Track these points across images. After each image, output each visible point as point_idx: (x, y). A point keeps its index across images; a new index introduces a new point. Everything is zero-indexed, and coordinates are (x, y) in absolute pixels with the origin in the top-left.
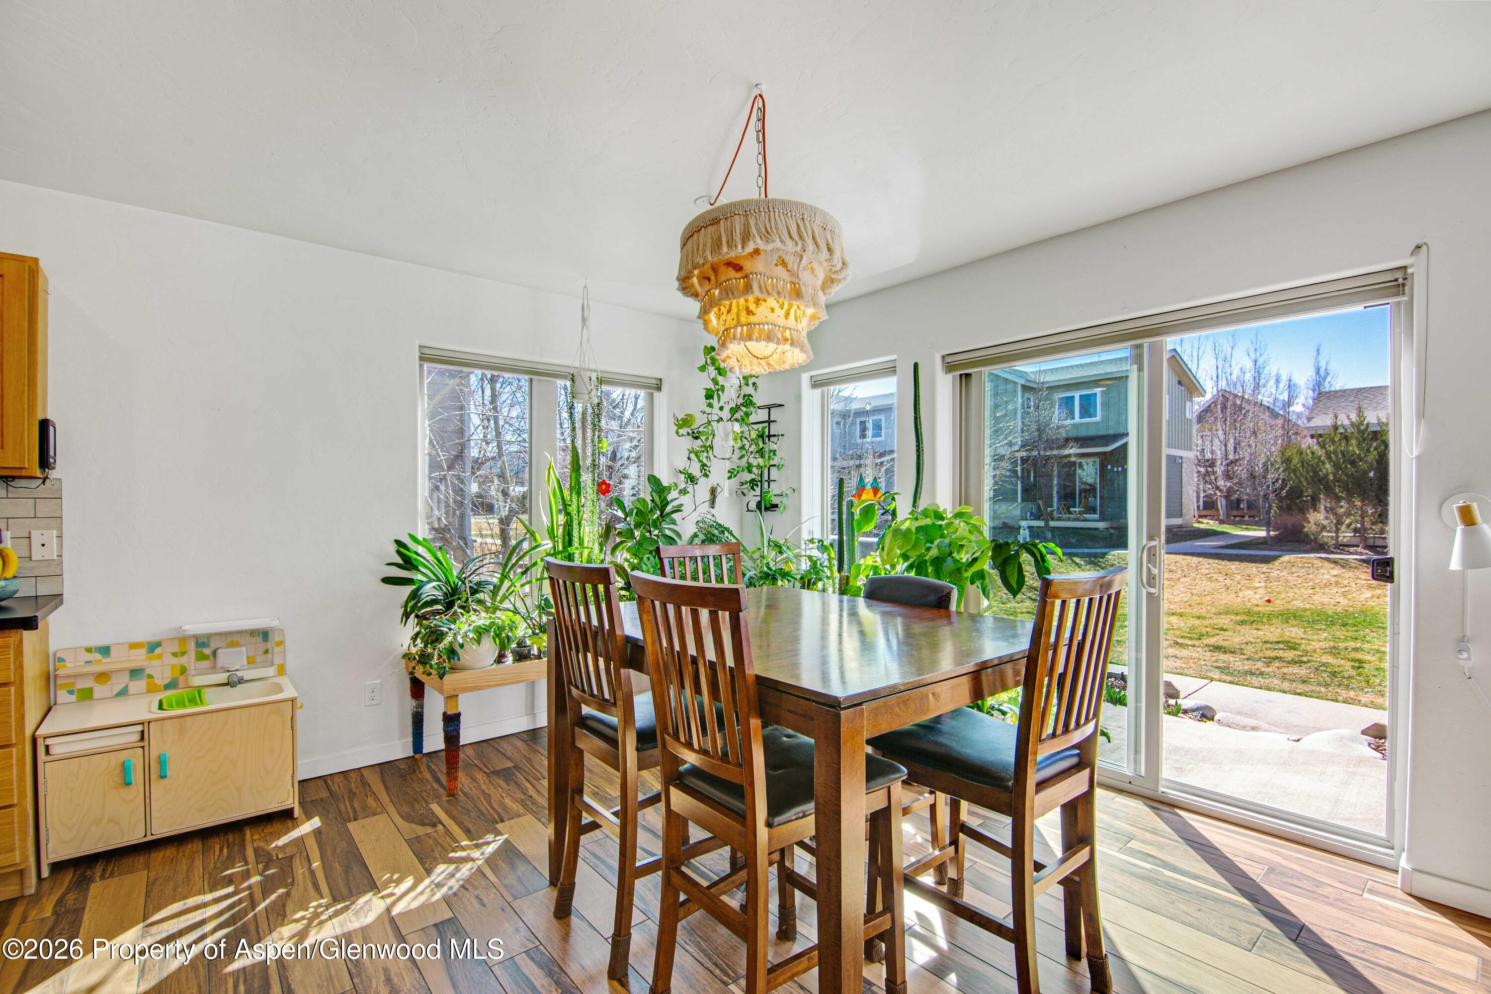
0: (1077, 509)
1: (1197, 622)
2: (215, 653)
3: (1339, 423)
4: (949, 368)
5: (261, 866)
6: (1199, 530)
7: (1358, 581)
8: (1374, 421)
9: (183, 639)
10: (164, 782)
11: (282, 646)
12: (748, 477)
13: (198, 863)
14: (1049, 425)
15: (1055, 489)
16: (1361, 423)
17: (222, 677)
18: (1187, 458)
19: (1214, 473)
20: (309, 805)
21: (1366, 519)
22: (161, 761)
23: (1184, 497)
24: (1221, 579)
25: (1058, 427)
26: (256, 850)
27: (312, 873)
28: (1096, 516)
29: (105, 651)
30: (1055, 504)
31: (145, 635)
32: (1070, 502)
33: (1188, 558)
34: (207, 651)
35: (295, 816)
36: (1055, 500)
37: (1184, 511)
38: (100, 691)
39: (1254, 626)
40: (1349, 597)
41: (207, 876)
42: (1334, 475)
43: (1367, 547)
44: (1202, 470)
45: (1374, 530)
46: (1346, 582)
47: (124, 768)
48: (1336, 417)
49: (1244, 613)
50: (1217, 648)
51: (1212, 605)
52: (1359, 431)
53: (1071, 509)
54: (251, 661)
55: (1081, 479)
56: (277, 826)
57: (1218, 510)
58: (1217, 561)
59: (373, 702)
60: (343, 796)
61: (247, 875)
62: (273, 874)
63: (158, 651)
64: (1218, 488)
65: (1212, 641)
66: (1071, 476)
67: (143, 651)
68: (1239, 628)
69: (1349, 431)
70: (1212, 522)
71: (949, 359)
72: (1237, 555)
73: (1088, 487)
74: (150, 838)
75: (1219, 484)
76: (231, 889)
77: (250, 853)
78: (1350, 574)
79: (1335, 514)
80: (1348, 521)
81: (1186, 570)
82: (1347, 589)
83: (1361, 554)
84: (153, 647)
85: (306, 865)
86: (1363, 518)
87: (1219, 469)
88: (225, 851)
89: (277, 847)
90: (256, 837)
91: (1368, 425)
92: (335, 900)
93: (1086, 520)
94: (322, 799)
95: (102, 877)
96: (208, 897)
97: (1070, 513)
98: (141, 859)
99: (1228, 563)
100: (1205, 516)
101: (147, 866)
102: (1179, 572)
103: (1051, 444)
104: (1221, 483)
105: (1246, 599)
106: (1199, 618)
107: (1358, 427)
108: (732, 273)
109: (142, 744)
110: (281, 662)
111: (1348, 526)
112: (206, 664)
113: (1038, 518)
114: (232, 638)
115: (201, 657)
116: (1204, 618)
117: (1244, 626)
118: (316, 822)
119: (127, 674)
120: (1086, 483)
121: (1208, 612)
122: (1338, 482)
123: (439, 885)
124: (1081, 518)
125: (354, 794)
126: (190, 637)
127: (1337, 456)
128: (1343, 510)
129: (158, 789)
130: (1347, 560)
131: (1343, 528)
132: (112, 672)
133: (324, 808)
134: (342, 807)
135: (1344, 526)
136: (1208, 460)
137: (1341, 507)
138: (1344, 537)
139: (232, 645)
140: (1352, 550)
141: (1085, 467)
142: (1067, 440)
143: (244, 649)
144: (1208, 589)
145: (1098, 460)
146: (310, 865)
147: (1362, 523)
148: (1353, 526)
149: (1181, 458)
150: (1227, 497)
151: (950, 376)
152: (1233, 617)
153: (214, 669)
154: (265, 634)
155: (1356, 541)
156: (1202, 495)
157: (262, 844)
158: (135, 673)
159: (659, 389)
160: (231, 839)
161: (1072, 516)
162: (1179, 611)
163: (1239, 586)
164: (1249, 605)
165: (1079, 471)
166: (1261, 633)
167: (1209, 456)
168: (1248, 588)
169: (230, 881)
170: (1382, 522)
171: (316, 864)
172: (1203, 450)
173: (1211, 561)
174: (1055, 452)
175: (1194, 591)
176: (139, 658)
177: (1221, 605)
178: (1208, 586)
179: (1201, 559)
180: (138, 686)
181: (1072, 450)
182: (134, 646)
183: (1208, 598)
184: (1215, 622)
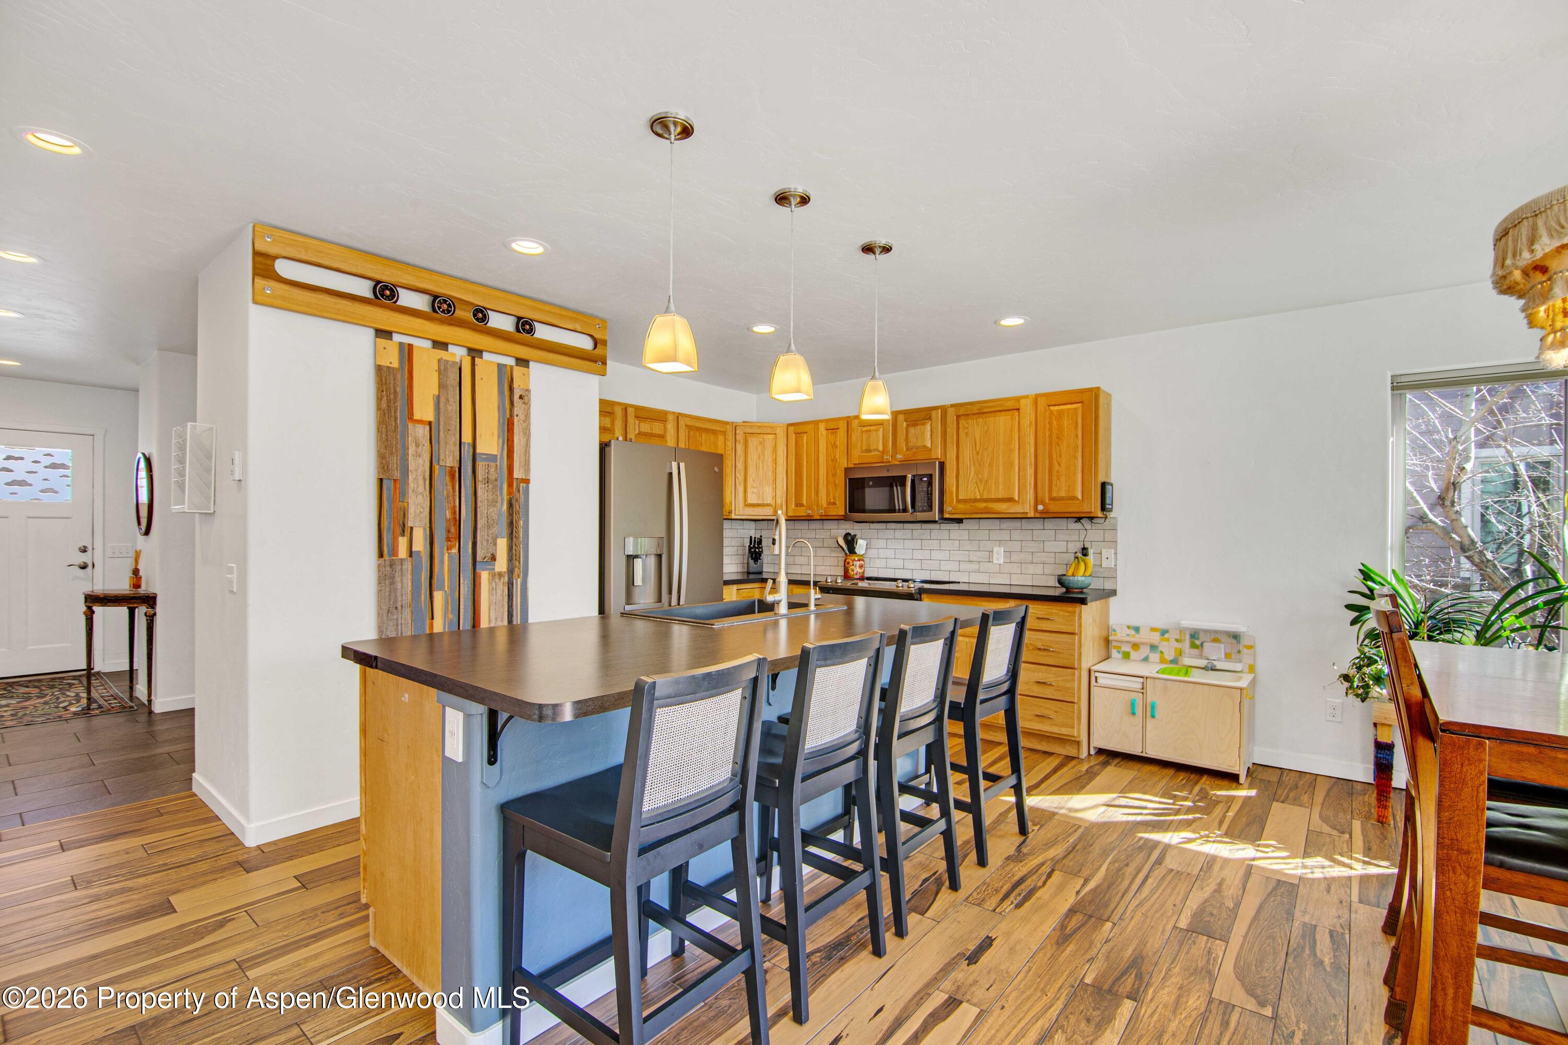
2: (1202, 644)
5: (1197, 798)
9: (1182, 630)
10: (1153, 720)
11: (1252, 650)
13: (1164, 781)
17: (1203, 663)
20: (1257, 780)
22: (1153, 707)
26: (1201, 789)
27: (1224, 816)
29: (1137, 629)
31: (1161, 625)
34: (1198, 642)
35: (1240, 782)
38: (1134, 655)
41: (1165, 788)
47: (1132, 705)
54: (1228, 656)
56: (1225, 783)
59: (1333, 719)
60: (1287, 786)
61: (1185, 799)
62: (1201, 806)
63: (1166, 636)
67: (1158, 634)
74: (1144, 755)
76: (1171, 801)
77: (1196, 789)
84: (1164, 632)
85: (1225, 810)
88: (1184, 781)
89: (1215, 794)
90: (1208, 782)
92: (1226, 834)
94: (1269, 781)
95: (1116, 765)
96: (1157, 799)
98: (1138, 766)
101: (1139, 770)
109: (1142, 691)
110: (1251, 662)
112: (1195, 652)
114: (1216, 636)
115: (1193, 646)
118: (1253, 793)
119: (1148, 647)
123: (1304, 867)
125: (1297, 788)
126: (1186, 629)
129: (1150, 724)
132: (1140, 643)
133: (1265, 786)
134: (1279, 792)
139: (1216, 640)
143: (1223, 646)
146: (1227, 812)
153: (1201, 656)
154: (1236, 637)
157: (1207, 788)
158: (1153, 647)
160: (1192, 777)
169: (1174, 797)
171: (1230, 814)
176: (1155, 638)
180: (1155, 657)
182: (1153, 629)
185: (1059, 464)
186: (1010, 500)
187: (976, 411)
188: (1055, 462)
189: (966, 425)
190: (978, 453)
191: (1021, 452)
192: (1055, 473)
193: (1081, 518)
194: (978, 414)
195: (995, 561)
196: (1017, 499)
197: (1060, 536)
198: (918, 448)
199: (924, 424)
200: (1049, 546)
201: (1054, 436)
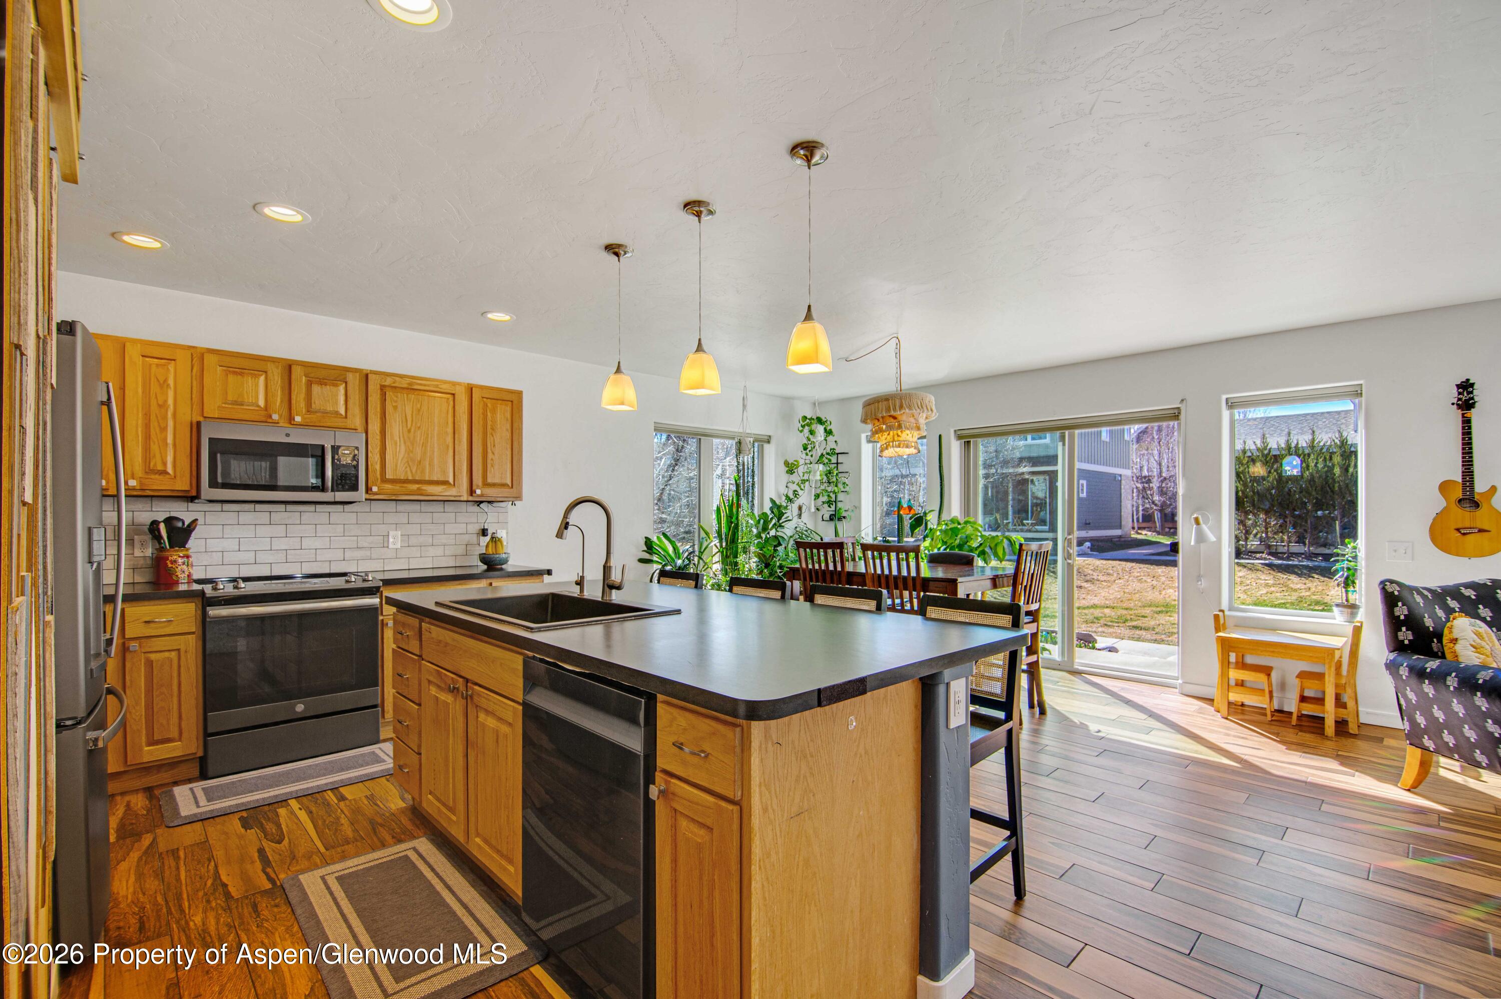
0: (1030, 522)
1: (1125, 612)
3: (1247, 448)
4: (959, 437)
6: (1136, 539)
7: (1259, 581)
8: (1275, 446)
12: (825, 499)
14: (1005, 446)
15: (1011, 503)
16: (1265, 448)
18: (1125, 476)
19: (1151, 489)
21: (1269, 529)
23: (1123, 511)
24: (1149, 580)
25: (1013, 449)
28: (1046, 528)
30: (1010, 517)
32: (1024, 515)
33: (1123, 563)
36: (1010, 513)
37: (1123, 523)
39: (1169, 614)
40: (1249, 593)
42: (1243, 492)
43: (1270, 554)
44: (1140, 486)
45: (1275, 539)
46: (1248, 582)
48: (1245, 442)
49: (1163, 606)
50: (1135, 627)
51: (1139, 600)
52: (1263, 455)
53: (1024, 521)
55: (1033, 493)
57: (1155, 522)
58: (1147, 566)
64: (1153, 502)
65: (1134, 623)
66: (1024, 492)
68: (1156, 615)
69: (1255, 454)
70: (1149, 533)
71: (959, 433)
72: (1163, 561)
73: (1039, 501)
75: (1154, 499)
78: (1253, 576)
79: (1244, 525)
80: (1254, 532)
81: (1121, 574)
82: (1248, 587)
83: (1265, 559)
86: (1267, 529)
87: (1155, 484)
91: (1270, 449)
93: (1037, 531)
97: (1023, 525)
99: (1156, 567)
100: (1144, 528)
102: (1115, 575)
103: (1005, 463)
104: (1156, 498)
105: (1167, 596)
106: (1127, 609)
107: (1262, 452)
108: (892, 420)
111: (1255, 535)
113: (995, 530)
116: (1131, 609)
117: (1160, 615)
120: (1037, 498)
121: (1135, 605)
122: (1246, 498)
124: (1033, 529)
127: (1245, 477)
128: (1250, 522)
130: (1253, 564)
131: (1251, 537)
135: (1252, 536)
136: (1145, 477)
137: (1249, 519)
138: (1252, 545)
140: (1258, 555)
141: (1036, 483)
142: (1021, 460)
144: (1137, 588)
145: (1047, 477)
147: (1267, 533)
148: (1259, 536)
149: (1121, 475)
150: (1161, 511)
151: (958, 442)
152: (1154, 609)
155: (1262, 548)
156: (1141, 508)
159: (769, 442)
161: (1026, 528)
162: (1112, 605)
163: (1163, 586)
164: (1168, 600)
165: (1030, 486)
166: (1172, 618)
167: (1145, 473)
168: (1170, 588)
170: (1282, 532)
172: (1141, 468)
173: (1142, 566)
174: (1011, 470)
175: (1126, 590)
177: (1146, 600)
178: (1136, 585)
179: (1134, 564)
181: (1025, 469)
183: (1137, 595)
184: (1139, 612)
185: (493, 454)
186: (445, 483)
187: (405, 386)
188: (489, 451)
189: (395, 399)
190: (409, 431)
191: (456, 436)
192: (489, 461)
193: (482, 502)
194: (408, 389)
195: (391, 546)
196: (451, 481)
197: (461, 518)
198: (325, 412)
199: (337, 386)
200: (449, 528)
201: (489, 427)
